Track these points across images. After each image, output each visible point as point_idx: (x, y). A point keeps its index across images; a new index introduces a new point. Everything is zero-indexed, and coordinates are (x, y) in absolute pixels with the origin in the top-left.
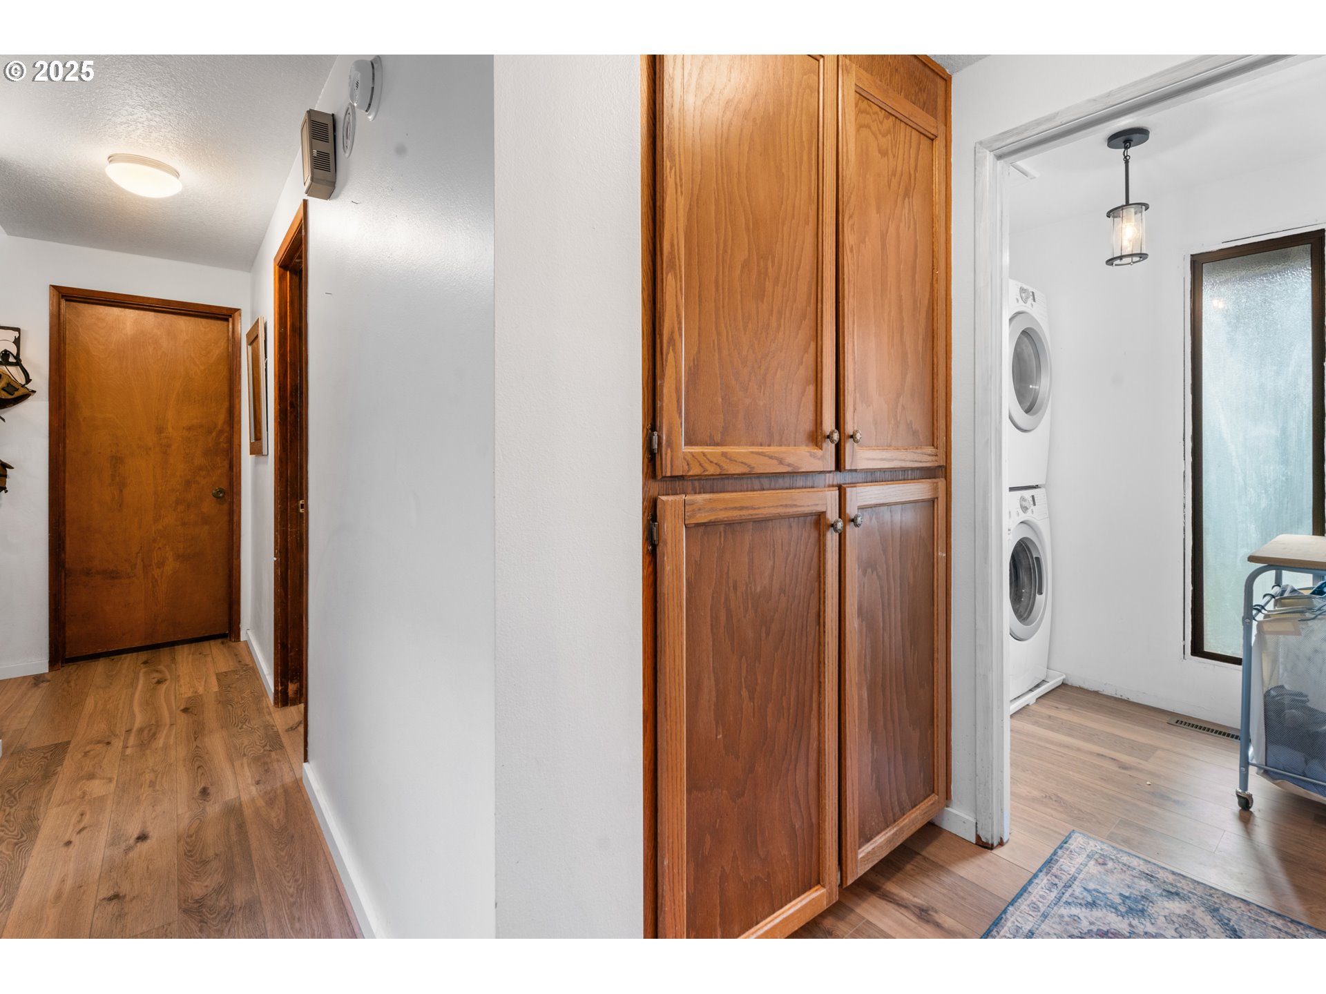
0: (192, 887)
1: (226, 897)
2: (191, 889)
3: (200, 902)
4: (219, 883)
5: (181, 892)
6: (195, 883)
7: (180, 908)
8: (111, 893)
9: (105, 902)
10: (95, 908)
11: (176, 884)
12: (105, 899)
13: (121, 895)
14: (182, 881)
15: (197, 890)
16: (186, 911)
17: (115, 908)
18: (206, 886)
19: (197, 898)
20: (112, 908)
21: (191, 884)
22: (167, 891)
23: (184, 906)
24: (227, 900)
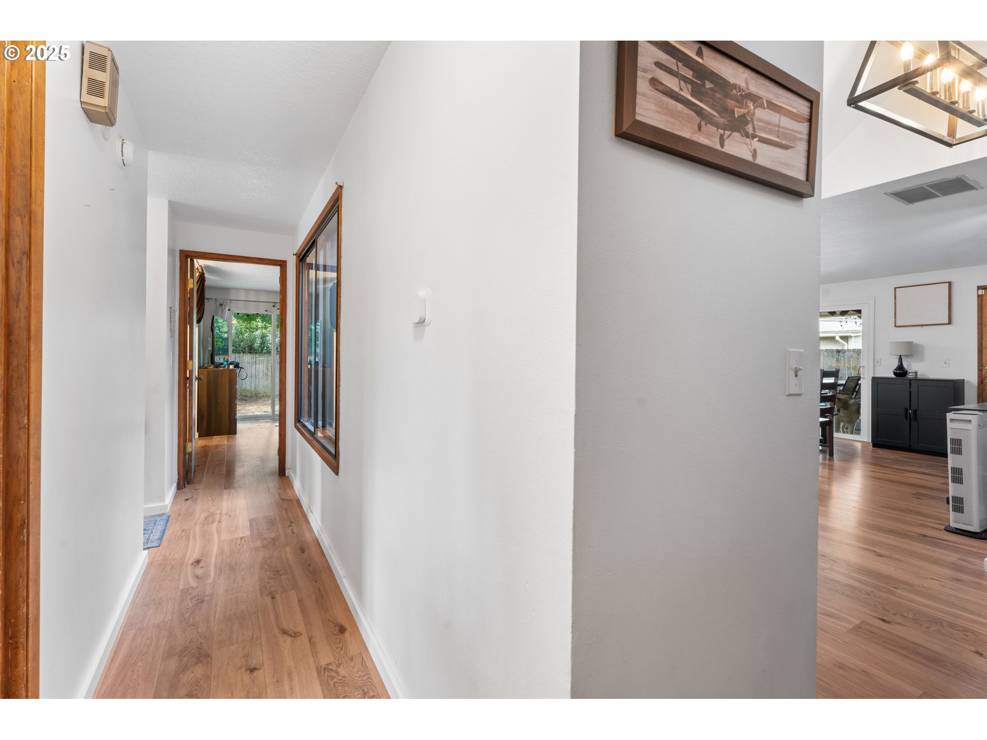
0: (202, 673)
1: (183, 663)
2: (203, 672)
3: (198, 661)
4: (184, 674)
5: (210, 670)
6: (200, 676)
7: (211, 658)
8: (255, 673)
9: (258, 667)
10: (263, 663)
11: (212, 676)
12: (259, 670)
13: (248, 672)
14: (208, 678)
15: (199, 671)
16: (208, 656)
17: (251, 662)
18: (193, 672)
19: (200, 664)
20: (253, 663)
21: (203, 676)
22: (219, 671)
23: (209, 659)
24: (182, 661)
